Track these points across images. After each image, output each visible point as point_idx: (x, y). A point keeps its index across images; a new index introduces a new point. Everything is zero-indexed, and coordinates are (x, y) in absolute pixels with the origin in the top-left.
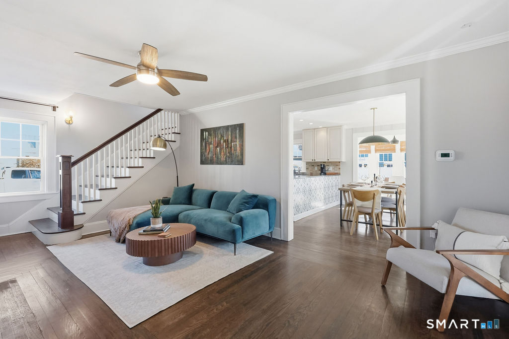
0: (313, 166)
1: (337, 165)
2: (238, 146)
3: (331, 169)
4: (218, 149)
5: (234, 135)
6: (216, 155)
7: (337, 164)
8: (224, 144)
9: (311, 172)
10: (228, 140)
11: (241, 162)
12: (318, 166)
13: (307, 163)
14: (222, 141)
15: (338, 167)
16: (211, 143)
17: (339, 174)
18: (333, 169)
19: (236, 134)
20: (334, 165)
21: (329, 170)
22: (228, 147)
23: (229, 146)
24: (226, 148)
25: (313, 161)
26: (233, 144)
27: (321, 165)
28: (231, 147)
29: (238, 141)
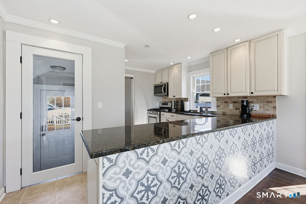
0: (227, 102)
1: (269, 102)
3: (256, 108)
7: (270, 100)
9: (224, 111)
12: (234, 102)
13: (218, 99)
15: (272, 105)
17: (274, 117)
18: (260, 107)
20: (261, 102)
21: (255, 108)
25: (226, 95)
27: (243, 102)
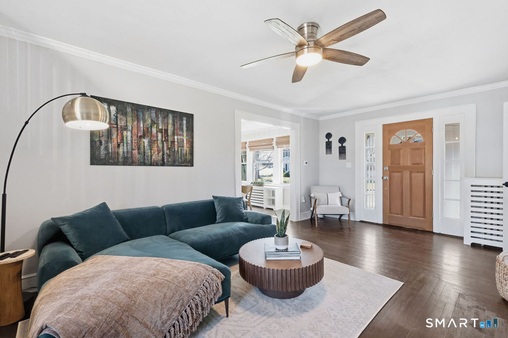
2: (185, 142)
4: (146, 141)
5: (177, 125)
6: (139, 148)
8: (160, 135)
10: (166, 131)
11: (190, 163)
14: (154, 130)
16: (125, 128)
19: (181, 125)
22: (167, 140)
23: (170, 139)
24: (162, 142)
26: (176, 137)
28: (173, 142)
29: (185, 135)
